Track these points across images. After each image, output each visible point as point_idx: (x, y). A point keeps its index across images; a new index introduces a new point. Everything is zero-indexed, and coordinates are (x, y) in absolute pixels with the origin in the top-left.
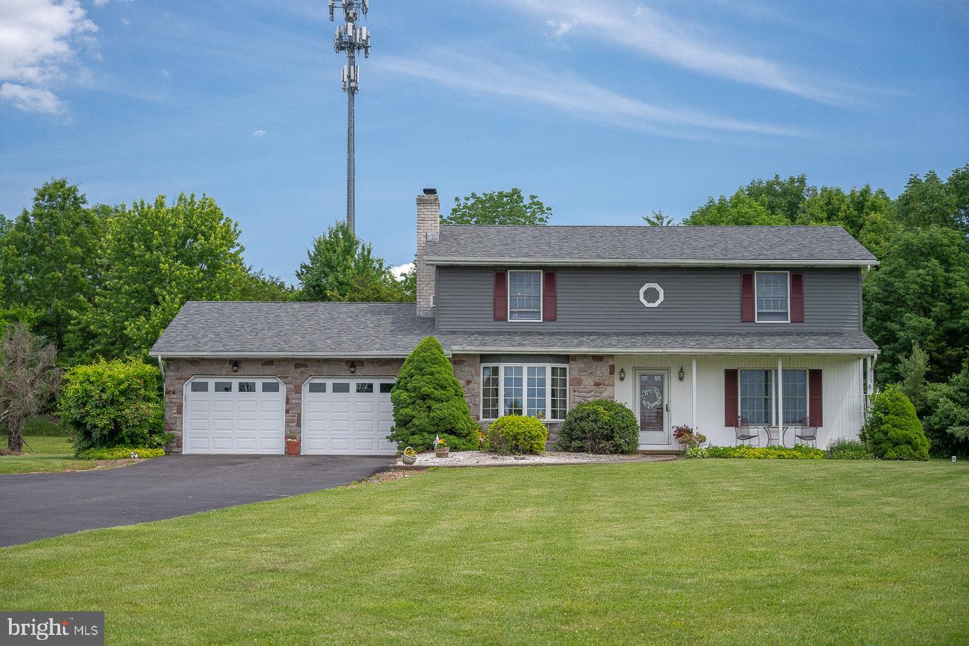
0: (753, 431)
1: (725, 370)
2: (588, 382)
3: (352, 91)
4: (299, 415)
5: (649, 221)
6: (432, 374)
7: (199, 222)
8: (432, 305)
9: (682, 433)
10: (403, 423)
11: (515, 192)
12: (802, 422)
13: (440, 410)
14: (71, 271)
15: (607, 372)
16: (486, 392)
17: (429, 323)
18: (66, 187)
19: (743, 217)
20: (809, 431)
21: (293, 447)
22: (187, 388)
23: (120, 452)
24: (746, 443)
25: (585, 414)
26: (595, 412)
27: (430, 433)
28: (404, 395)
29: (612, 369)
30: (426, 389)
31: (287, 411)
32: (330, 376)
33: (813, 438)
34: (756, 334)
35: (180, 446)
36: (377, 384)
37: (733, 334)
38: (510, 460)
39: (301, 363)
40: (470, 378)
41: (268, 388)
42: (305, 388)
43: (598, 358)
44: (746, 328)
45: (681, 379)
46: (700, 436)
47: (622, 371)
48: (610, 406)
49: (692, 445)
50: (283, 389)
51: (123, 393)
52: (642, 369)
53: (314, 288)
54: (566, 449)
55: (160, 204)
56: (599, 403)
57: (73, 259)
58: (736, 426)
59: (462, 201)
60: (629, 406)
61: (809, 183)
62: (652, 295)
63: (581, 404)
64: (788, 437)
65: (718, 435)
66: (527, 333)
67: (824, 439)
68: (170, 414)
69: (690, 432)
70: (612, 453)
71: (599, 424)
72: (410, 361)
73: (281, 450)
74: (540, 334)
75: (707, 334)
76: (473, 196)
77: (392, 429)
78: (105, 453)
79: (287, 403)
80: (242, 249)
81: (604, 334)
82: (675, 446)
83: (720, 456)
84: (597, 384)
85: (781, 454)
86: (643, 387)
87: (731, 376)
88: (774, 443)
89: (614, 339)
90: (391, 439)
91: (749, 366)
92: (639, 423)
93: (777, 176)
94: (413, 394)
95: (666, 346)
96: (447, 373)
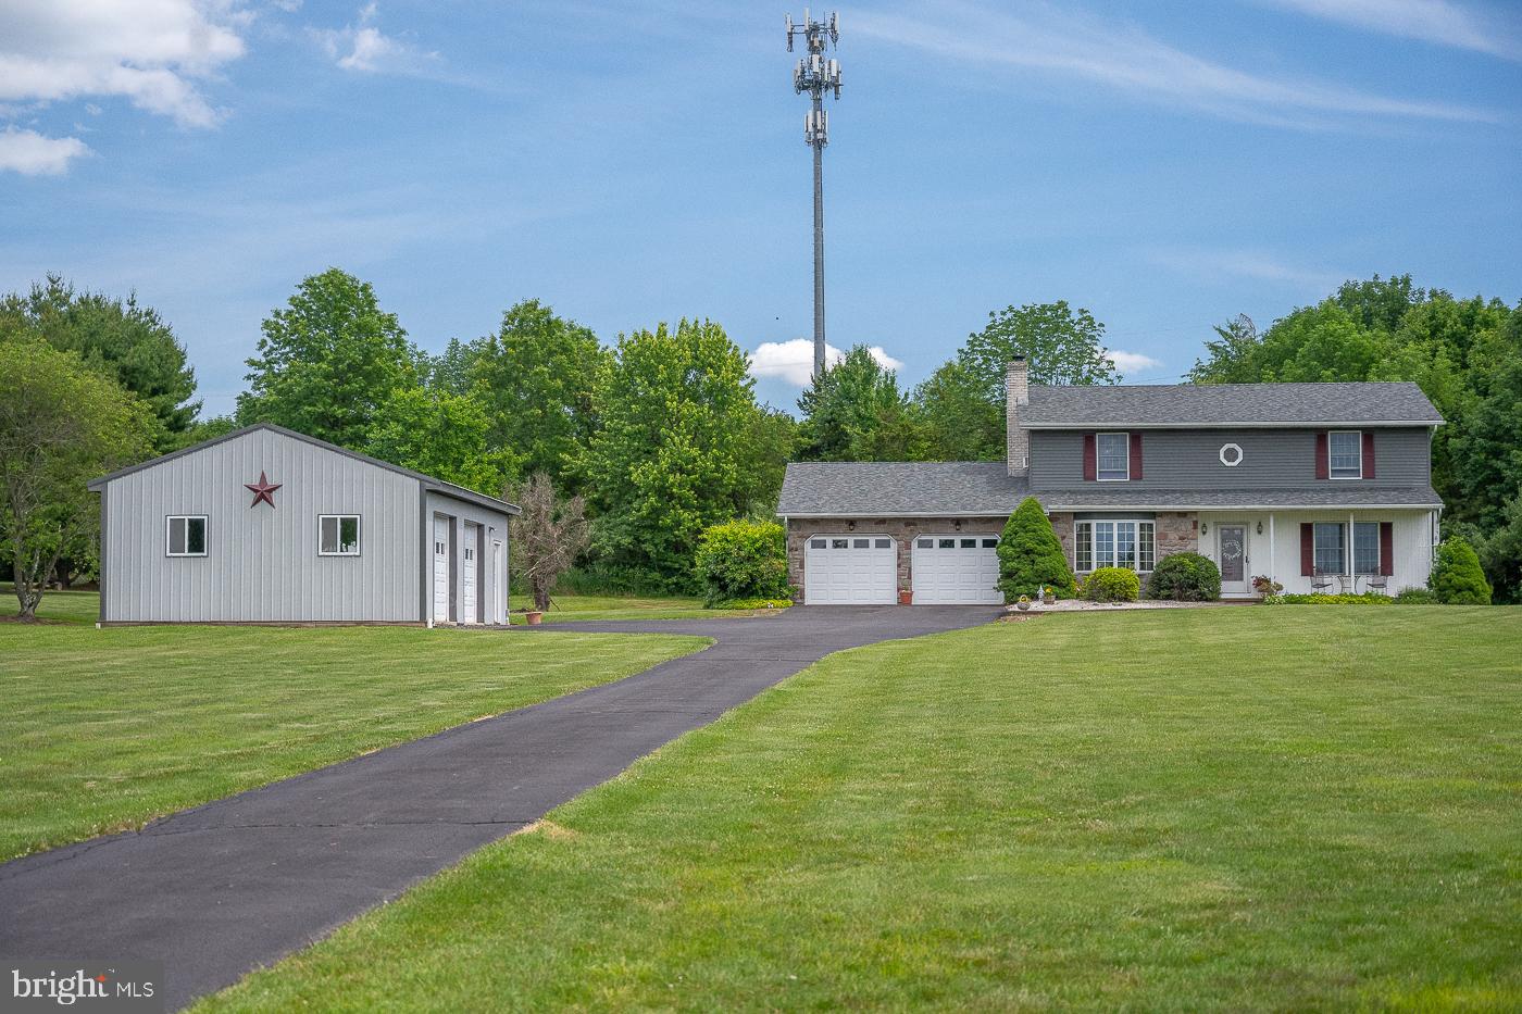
0: (1327, 580)
1: (1302, 524)
2: (1173, 536)
3: (819, 144)
4: (910, 569)
5: (1221, 332)
6: (1034, 531)
7: (706, 353)
8: (1024, 466)
9: (1261, 583)
10: (1008, 575)
11: (1062, 304)
12: (1374, 571)
13: (1043, 563)
14: (553, 407)
15: (1191, 527)
16: (1079, 547)
17: (1023, 482)
18: (539, 308)
19: (1331, 336)
20: (1380, 579)
21: (905, 597)
22: (808, 545)
23: (756, 603)
24: (1321, 591)
25: (1172, 565)
26: (1181, 564)
27: (1034, 583)
28: (1010, 551)
29: (1195, 523)
30: (1030, 545)
31: (899, 566)
32: (938, 533)
33: (1383, 586)
34: (1330, 490)
35: (802, 598)
36: (979, 540)
37: (1307, 491)
38: (1109, 606)
39: (910, 522)
40: (1064, 534)
41: (880, 544)
42: (915, 545)
43: (1183, 514)
44: (1321, 484)
45: (1260, 532)
46: (1278, 585)
47: (1204, 525)
48: (1195, 558)
49: (1271, 593)
50: (894, 545)
51: (758, 550)
52: (1224, 523)
53: (829, 423)
54: (1156, 597)
55: (662, 334)
56: (1184, 556)
57: (555, 393)
58: (1312, 575)
59: (998, 316)
60: (1211, 559)
61: (1415, 286)
62: (1231, 455)
63: (1167, 557)
64: (1361, 585)
65: (1293, 582)
66: (1115, 492)
67: (1393, 587)
68: (794, 568)
69: (1268, 581)
70: (1197, 600)
71: (1186, 574)
72: (1013, 520)
73: (894, 601)
74: (1128, 492)
75: (1280, 490)
76: (1011, 309)
77: (999, 581)
78: (740, 603)
79: (899, 558)
80: (754, 382)
81: (1187, 492)
82: (1255, 595)
83: (1295, 603)
84: (1182, 539)
85: (1352, 600)
86: (1223, 540)
87: (1306, 530)
88: (1347, 591)
89: (1197, 497)
90: (998, 590)
91: (1322, 519)
92: (1220, 574)
93: (1376, 277)
94: (1018, 549)
95: (1245, 503)
96: (1048, 530)
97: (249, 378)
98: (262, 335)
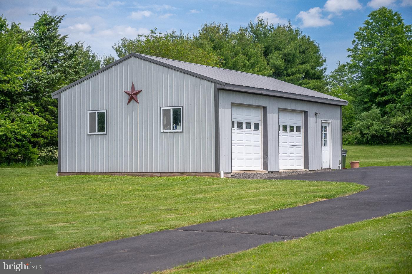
97: (349, 56)
98: (354, 38)
